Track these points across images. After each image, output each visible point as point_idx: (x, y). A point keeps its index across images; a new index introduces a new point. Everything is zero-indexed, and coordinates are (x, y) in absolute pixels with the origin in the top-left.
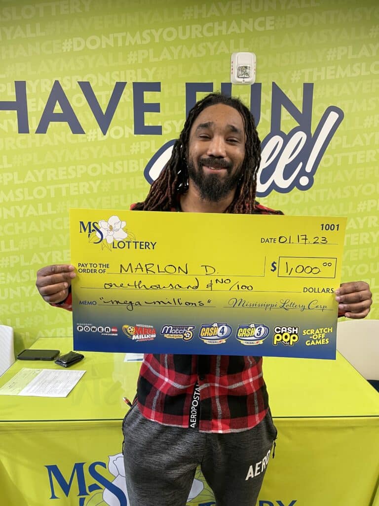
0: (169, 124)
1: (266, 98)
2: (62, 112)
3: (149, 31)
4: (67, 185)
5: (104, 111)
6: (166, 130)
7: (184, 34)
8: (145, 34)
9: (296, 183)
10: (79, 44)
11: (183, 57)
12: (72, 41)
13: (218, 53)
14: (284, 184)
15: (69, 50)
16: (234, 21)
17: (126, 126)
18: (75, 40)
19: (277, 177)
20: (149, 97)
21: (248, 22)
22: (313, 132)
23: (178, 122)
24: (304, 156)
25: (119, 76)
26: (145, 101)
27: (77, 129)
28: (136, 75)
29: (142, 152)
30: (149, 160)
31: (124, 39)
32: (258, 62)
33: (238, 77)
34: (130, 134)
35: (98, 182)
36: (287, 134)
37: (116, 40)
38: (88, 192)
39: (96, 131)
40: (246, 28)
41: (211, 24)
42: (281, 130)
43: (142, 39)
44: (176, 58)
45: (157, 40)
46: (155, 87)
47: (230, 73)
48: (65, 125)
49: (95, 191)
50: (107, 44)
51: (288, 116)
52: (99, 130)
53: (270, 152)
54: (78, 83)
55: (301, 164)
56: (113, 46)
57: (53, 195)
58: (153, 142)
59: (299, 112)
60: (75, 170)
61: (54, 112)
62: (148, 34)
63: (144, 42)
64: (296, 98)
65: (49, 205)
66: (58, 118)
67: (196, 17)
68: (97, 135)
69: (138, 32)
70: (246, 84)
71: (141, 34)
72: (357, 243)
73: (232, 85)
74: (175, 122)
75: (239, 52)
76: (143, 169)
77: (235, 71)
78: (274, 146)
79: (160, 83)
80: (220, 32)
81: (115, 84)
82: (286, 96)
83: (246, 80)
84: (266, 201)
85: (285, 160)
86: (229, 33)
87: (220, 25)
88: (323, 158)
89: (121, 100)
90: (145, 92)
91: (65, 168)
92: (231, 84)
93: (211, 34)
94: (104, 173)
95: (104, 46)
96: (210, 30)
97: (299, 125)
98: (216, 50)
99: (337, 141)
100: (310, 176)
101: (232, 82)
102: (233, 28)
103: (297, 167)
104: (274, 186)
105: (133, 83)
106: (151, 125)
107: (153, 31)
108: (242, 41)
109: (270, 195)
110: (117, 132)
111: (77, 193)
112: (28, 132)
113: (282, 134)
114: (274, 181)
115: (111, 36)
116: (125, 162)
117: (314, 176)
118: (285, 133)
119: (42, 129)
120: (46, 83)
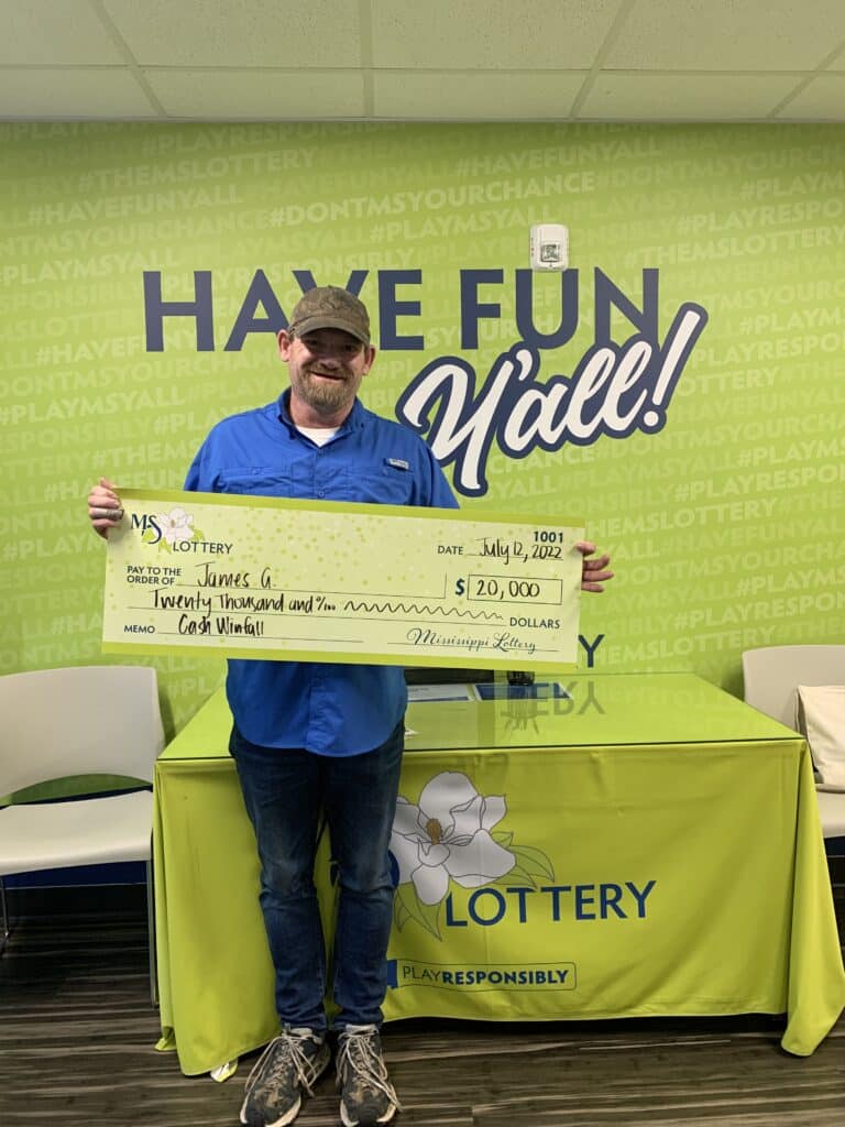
0: (435, 334)
1: (586, 292)
2: (266, 317)
3: (403, 195)
6: (430, 342)
7: (457, 198)
8: (397, 201)
9: (638, 422)
10: (295, 215)
11: (456, 230)
12: (285, 210)
13: (510, 225)
14: (620, 424)
15: (279, 225)
16: (533, 180)
18: (290, 209)
19: (608, 413)
20: (403, 292)
21: (554, 180)
22: (661, 343)
23: (449, 329)
24: (649, 379)
25: (356, 261)
26: (398, 299)
28: (384, 259)
29: (393, 376)
30: (403, 389)
31: (365, 206)
32: (571, 239)
33: (542, 260)
36: (621, 345)
37: (352, 208)
40: (552, 190)
41: (498, 184)
42: (612, 339)
43: (393, 206)
44: (445, 232)
45: (416, 208)
46: (414, 277)
47: (530, 254)
48: (271, 336)
50: (339, 216)
51: (621, 317)
53: (596, 374)
54: (292, 275)
55: (645, 393)
56: (347, 215)
58: (409, 361)
59: (639, 312)
61: (256, 317)
62: (401, 199)
63: (395, 211)
66: (261, 326)
67: (475, 173)
69: (387, 198)
70: (555, 270)
71: (391, 201)
72: (740, 518)
73: (534, 274)
74: (444, 330)
75: (542, 223)
76: (393, 405)
77: (537, 253)
78: (603, 363)
79: (420, 271)
80: (512, 194)
81: (349, 273)
82: (616, 288)
83: (555, 265)
84: (591, 452)
85: (619, 386)
86: (526, 196)
87: (512, 185)
88: (679, 382)
92: (531, 271)
93: (499, 199)
95: (334, 217)
96: (496, 192)
97: (637, 331)
98: (506, 222)
99: (700, 355)
100: (661, 410)
101: (532, 267)
102: (533, 188)
103: (639, 398)
104: (603, 428)
105: (380, 272)
106: (406, 334)
107: (410, 195)
108: (546, 208)
109: (596, 442)
112: (211, 348)
113: (613, 346)
114: (602, 421)
115: (345, 203)
117: (667, 412)
118: (617, 343)
119: (235, 344)
120: (242, 274)
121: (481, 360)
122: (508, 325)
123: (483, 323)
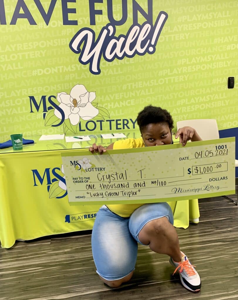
0: (81, 20)
1: (130, 7)
2: (24, 13)
4: (29, 53)
5: (47, 13)
6: (80, 22)
9: (147, 51)
14: (142, 51)
17: (58, 21)
19: (138, 47)
20: (70, 5)
22: (154, 24)
23: (86, 18)
24: (150, 36)
26: (68, 8)
27: (32, 22)
29: (68, 34)
30: (71, 38)
34: (61, 25)
35: (45, 50)
36: (141, 25)
38: (40, 56)
39: (43, 23)
42: (138, 23)
48: (26, 20)
49: (44, 55)
51: (141, 16)
52: (44, 22)
53: (133, 34)
55: (149, 41)
57: (21, 58)
58: (73, 29)
59: (147, 14)
60: (32, 44)
61: (20, 13)
64: (144, 6)
65: (19, 63)
66: (22, 16)
68: (43, 25)
72: (178, 81)
74: (84, 18)
76: (69, 43)
78: (136, 31)
82: (139, 6)
84: (133, 60)
85: (141, 39)
88: (159, 38)
89: (55, 7)
90: (68, 3)
91: (27, 44)
94: (48, 46)
97: (146, 20)
99: (165, 29)
100: (154, 46)
103: (147, 42)
104: (136, 52)
106: (72, 20)
109: (134, 57)
110: (54, 24)
111: (34, 57)
113: (139, 25)
114: (136, 49)
116: (59, 40)
117: (156, 47)
118: (140, 24)
119: (13, 22)
121: (97, 29)
122: (105, 17)
123: (97, 17)
